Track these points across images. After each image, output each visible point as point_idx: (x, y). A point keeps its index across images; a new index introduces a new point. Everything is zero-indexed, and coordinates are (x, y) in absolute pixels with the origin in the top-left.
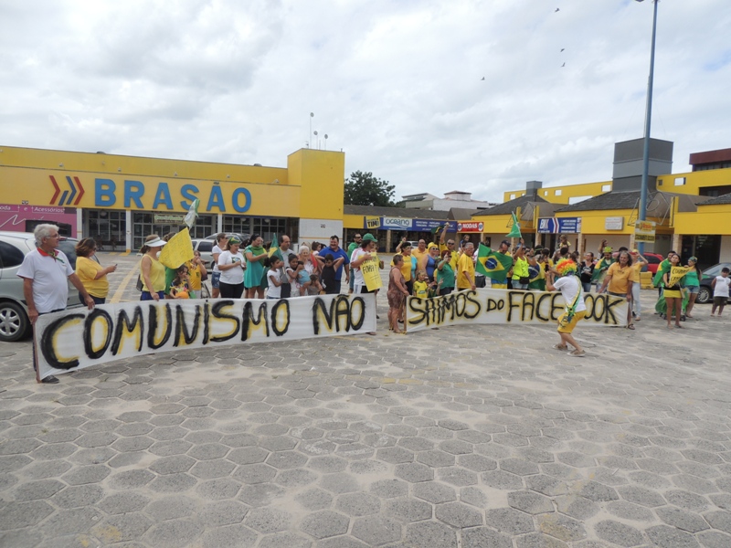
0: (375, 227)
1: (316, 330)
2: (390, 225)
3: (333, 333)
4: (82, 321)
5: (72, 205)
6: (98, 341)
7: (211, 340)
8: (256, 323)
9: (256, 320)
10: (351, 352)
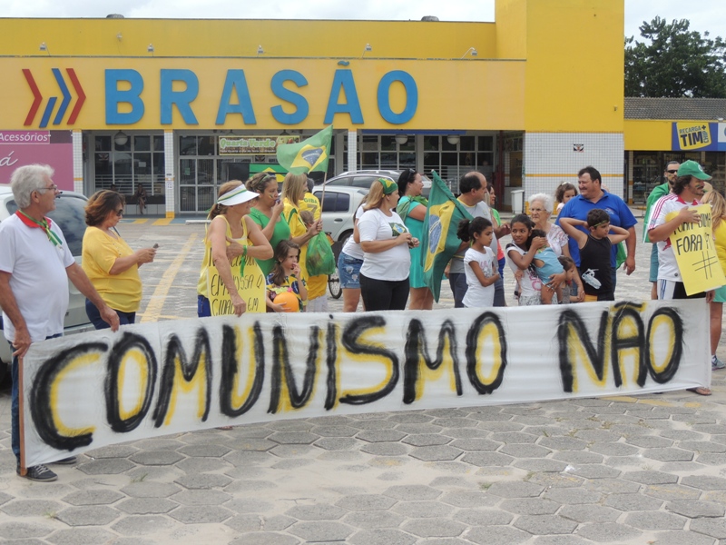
1: (568, 383)
3: (607, 388)
4: (103, 357)
5: (63, 126)
6: (131, 397)
7: (342, 400)
8: (433, 366)
9: (433, 358)
10: (655, 433)
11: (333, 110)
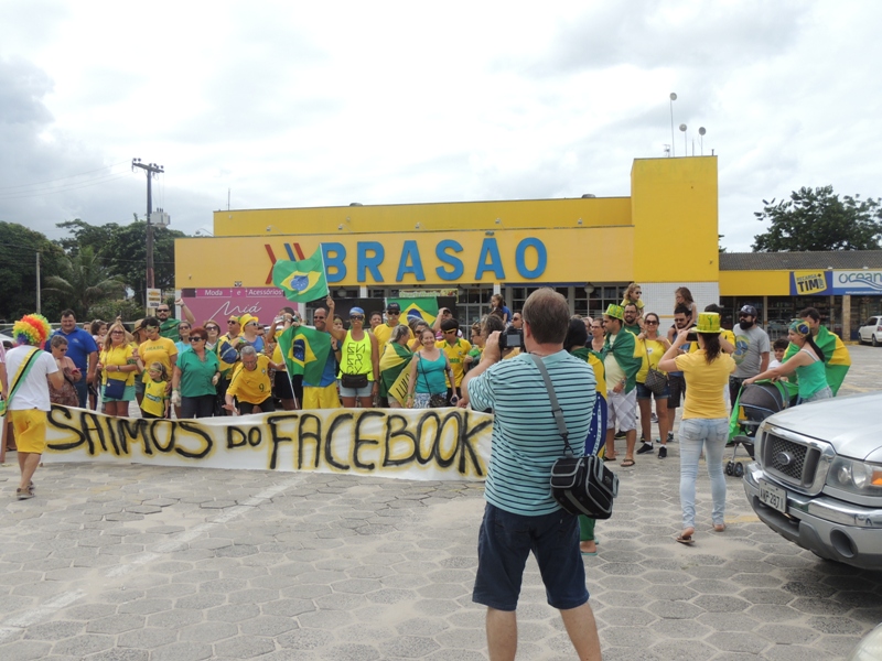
0: (815, 291)
2: (848, 285)
11: (482, 268)
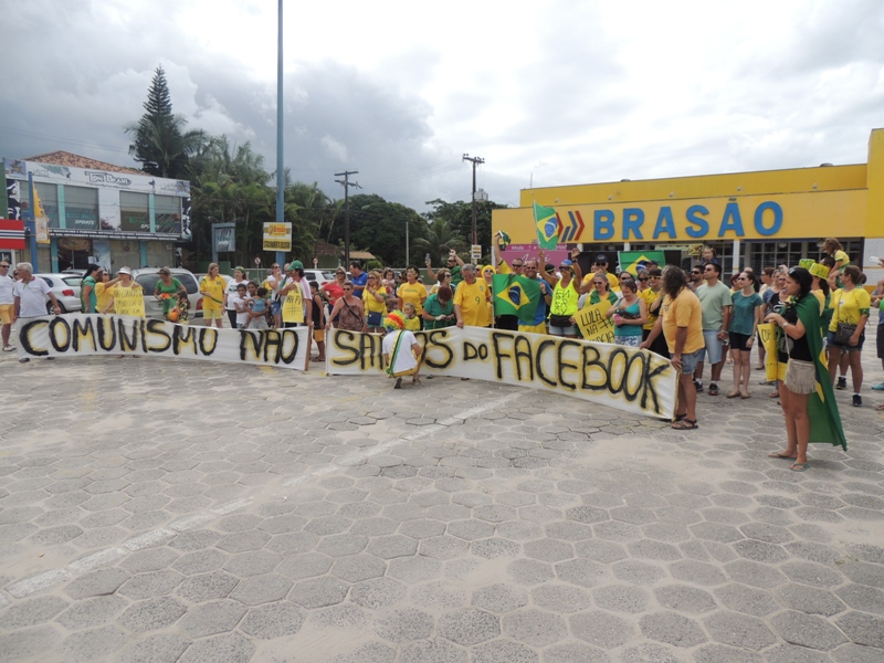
1: (243, 356)
3: (261, 361)
4: (47, 325)
5: (573, 241)
7: (149, 349)
8: (186, 341)
9: (184, 338)
11: (724, 227)
